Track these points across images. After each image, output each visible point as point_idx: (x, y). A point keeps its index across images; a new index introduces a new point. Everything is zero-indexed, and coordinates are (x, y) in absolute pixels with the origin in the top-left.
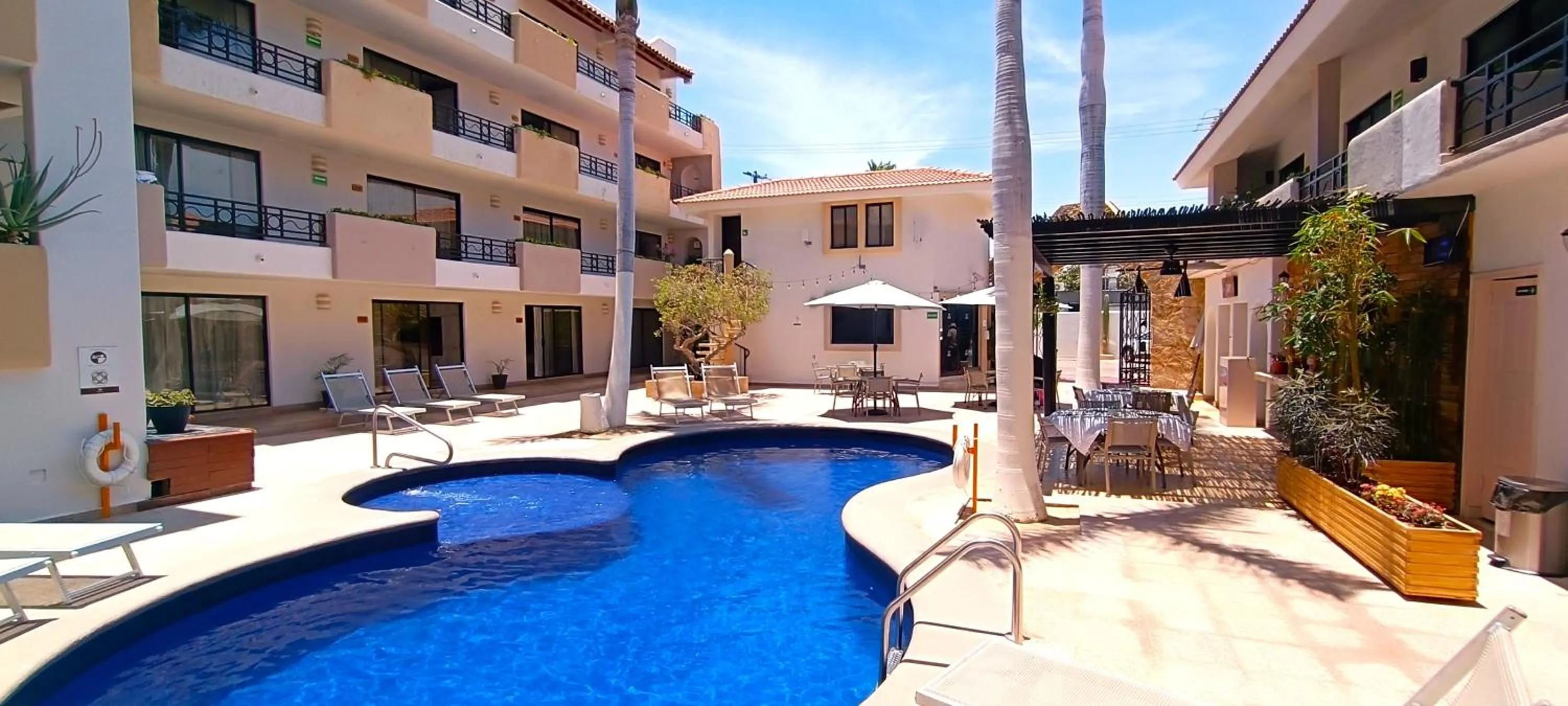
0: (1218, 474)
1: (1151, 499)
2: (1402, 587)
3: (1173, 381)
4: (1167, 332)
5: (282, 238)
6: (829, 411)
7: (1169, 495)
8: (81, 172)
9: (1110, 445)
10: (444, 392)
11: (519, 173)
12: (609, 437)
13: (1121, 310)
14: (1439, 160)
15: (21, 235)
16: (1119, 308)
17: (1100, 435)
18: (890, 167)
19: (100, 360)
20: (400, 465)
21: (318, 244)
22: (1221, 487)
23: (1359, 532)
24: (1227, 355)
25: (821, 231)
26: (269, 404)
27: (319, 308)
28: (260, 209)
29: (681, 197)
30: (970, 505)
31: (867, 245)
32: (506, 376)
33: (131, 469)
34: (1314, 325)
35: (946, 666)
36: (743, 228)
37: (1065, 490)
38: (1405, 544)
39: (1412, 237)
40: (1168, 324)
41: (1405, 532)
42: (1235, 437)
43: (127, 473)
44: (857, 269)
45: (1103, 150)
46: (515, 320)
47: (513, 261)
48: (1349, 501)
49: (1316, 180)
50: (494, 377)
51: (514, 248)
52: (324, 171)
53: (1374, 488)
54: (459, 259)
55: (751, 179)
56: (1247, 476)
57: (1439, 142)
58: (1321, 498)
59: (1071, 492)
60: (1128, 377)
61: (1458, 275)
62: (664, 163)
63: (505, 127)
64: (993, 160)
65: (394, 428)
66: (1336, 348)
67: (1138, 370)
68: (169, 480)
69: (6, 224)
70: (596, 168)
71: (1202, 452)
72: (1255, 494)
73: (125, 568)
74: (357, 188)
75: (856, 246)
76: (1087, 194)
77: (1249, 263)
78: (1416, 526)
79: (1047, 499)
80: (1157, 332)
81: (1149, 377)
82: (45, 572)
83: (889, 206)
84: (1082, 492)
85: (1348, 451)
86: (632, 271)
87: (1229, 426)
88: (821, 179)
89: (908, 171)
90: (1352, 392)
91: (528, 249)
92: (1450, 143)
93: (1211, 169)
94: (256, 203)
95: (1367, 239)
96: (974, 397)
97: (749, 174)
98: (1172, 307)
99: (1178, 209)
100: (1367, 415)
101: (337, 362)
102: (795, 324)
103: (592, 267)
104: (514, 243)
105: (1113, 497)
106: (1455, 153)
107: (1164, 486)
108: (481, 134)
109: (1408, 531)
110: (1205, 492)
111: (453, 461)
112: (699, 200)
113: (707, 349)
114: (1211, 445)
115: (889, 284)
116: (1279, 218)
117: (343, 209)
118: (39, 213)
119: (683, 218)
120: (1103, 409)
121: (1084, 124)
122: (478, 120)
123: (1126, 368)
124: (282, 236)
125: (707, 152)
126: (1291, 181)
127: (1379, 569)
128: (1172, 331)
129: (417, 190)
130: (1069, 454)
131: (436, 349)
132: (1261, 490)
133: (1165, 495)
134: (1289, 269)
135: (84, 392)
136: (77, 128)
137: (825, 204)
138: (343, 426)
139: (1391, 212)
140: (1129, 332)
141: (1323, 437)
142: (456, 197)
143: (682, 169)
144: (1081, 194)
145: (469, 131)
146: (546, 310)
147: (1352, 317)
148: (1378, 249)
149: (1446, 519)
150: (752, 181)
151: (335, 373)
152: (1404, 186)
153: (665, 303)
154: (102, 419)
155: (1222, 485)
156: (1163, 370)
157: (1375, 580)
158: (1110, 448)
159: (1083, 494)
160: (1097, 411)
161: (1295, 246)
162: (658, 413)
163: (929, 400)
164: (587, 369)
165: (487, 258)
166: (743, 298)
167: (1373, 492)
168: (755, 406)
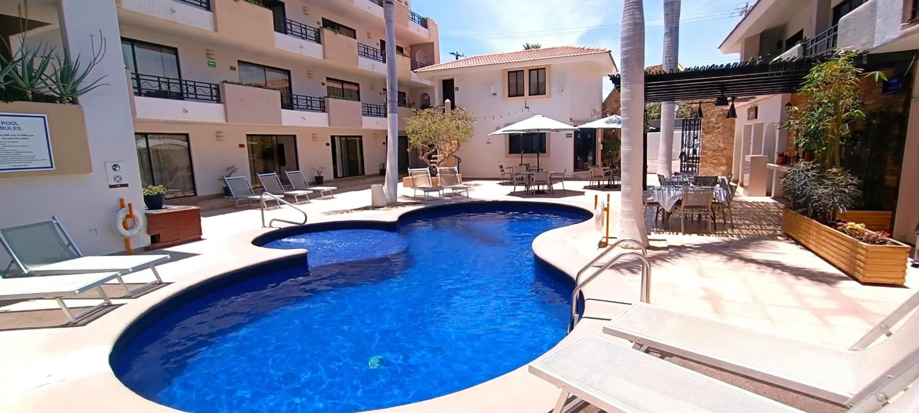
0: (747, 222)
1: (709, 236)
2: (861, 278)
3: (713, 171)
4: (710, 142)
5: (196, 99)
6: (511, 193)
7: (720, 234)
8: (96, 62)
9: (684, 206)
10: (291, 187)
11: (324, 57)
12: (389, 209)
13: (683, 130)
14: (900, 28)
15: (68, 99)
16: (681, 129)
17: (679, 200)
18: (537, 47)
19: (117, 169)
20: (277, 226)
21: (216, 102)
22: (750, 229)
23: (834, 249)
24: (749, 154)
25: (502, 88)
26: (196, 194)
27: (218, 140)
28: (180, 82)
29: (417, 69)
30: (604, 240)
31: (530, 95)
32: (322, 177)
33: (139, 228)
34: (812, 132)
35: (610, 320)
36: (455, 86)
37: (659, 232)
38: (864, 254)
39: (879, 77)
40: (712, 137)
41: (865, 247)
42: (754, 202)
43: (138, 231)
44: (524, 109)
45: (678, 30)
46: (325, 144)
47: (323, 109)
48: (830, 233)
49: (815, 44)
50: (316, 177)
51: (324, 102)
52: (214, 59)
53: (845, 225)
54: (292, 109)
55: (455, 57)
56: (764, 223)
57: (901, 16)
58: (811, 232)
59: (662, 233)
60: (686, 169)
61: (903, 100)
62: (406, 48)
63: (315, 29)
64: (622, 38)
65: (267, 207)
66: (826, 145)
67: (692, 166)
68: (159, 235)
69: (59, 92)
70: (368, 52)
71: (736, 210)
72: (771, 232)
73: (153, 279)
74: (233, 68)
75: (523, 95)
76: (667, 59)
77: (766, 98)
78: (871, 244)
79: (649, 237)
80: (704, 142)
81: (698, 170)
82: (115, 281)
83: (543, 70)
84: (668, 233)
85: (830, 204)
86: (396, 112)
87: (749, 196)
88: (501, 55)
89: (553, 48)
90: (834, 170)
91: (332, 102)
92: (909, 16)
93: (743, 40)
94: (178, 78)
95: (851, 79)
96: (596, 183)
97: (453, 54)
98: (714, 127)
99: (732, 64)
100: (844, 183)
101: (230, 170)
102: (488, 143)
103: (368, 112)
104: (324, 99)
105: (687, 235)
106: (911, 23)
107: (715, 229)
108: (302, 33)
109: (867, 246)
110: (741, 231)
111: (307, 223)
112: (429, 70)
113: (436, 158)
114: (740, 206)
115: (547, 117)
116: (794, 68)
117: (228, 81)
118: (76, 87)
119: (418, 81)
120: (679, 186)
121: (666, 15)
122: (299, 25)
123: (685, 165)
124: (196, 98)
125: (431, 41)
126: (799, 45)
127: (846, 269)
128: (714, 142)
129: (266, 69)
130: (658, 212)
131: (282, 162)
132: (774, 230)
133: (717, 234)
134: (791, 101)
135: (111, 187)
136: (91, 36)
137: (504, 70)
138: (239, 206)
139: (865, 62)
140: (687, 143)
141: (815, 197)
142: (288, 72)
143: (417, 51)
144: (663, 59)
145: (294, 32)
146: (342, 139)
147: (838, 126)
148: (856, 85)
149: (889, 240)
150: (455, 58)
151: (229, 176)
152: (875, 45)
153: (413, 132)
154: (122, 201)
155: (750, 227)
156: (708, 165)
157: (845, 275)
158: (684, 207)
159: (669, 234)
160: (676, 187)
161: (804, 85)
162: (413, 196)
163: (569, 185)
164: (367, 172)
165: (309, 108)
166: (458, 128)
167: (845, 227)
168: (469, 190)
